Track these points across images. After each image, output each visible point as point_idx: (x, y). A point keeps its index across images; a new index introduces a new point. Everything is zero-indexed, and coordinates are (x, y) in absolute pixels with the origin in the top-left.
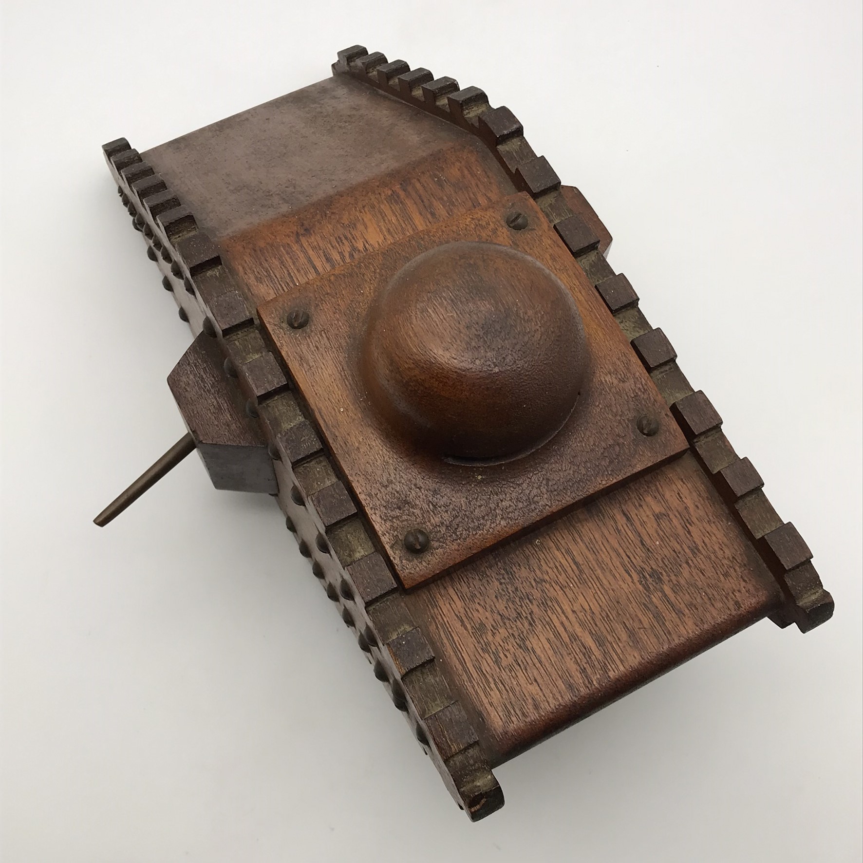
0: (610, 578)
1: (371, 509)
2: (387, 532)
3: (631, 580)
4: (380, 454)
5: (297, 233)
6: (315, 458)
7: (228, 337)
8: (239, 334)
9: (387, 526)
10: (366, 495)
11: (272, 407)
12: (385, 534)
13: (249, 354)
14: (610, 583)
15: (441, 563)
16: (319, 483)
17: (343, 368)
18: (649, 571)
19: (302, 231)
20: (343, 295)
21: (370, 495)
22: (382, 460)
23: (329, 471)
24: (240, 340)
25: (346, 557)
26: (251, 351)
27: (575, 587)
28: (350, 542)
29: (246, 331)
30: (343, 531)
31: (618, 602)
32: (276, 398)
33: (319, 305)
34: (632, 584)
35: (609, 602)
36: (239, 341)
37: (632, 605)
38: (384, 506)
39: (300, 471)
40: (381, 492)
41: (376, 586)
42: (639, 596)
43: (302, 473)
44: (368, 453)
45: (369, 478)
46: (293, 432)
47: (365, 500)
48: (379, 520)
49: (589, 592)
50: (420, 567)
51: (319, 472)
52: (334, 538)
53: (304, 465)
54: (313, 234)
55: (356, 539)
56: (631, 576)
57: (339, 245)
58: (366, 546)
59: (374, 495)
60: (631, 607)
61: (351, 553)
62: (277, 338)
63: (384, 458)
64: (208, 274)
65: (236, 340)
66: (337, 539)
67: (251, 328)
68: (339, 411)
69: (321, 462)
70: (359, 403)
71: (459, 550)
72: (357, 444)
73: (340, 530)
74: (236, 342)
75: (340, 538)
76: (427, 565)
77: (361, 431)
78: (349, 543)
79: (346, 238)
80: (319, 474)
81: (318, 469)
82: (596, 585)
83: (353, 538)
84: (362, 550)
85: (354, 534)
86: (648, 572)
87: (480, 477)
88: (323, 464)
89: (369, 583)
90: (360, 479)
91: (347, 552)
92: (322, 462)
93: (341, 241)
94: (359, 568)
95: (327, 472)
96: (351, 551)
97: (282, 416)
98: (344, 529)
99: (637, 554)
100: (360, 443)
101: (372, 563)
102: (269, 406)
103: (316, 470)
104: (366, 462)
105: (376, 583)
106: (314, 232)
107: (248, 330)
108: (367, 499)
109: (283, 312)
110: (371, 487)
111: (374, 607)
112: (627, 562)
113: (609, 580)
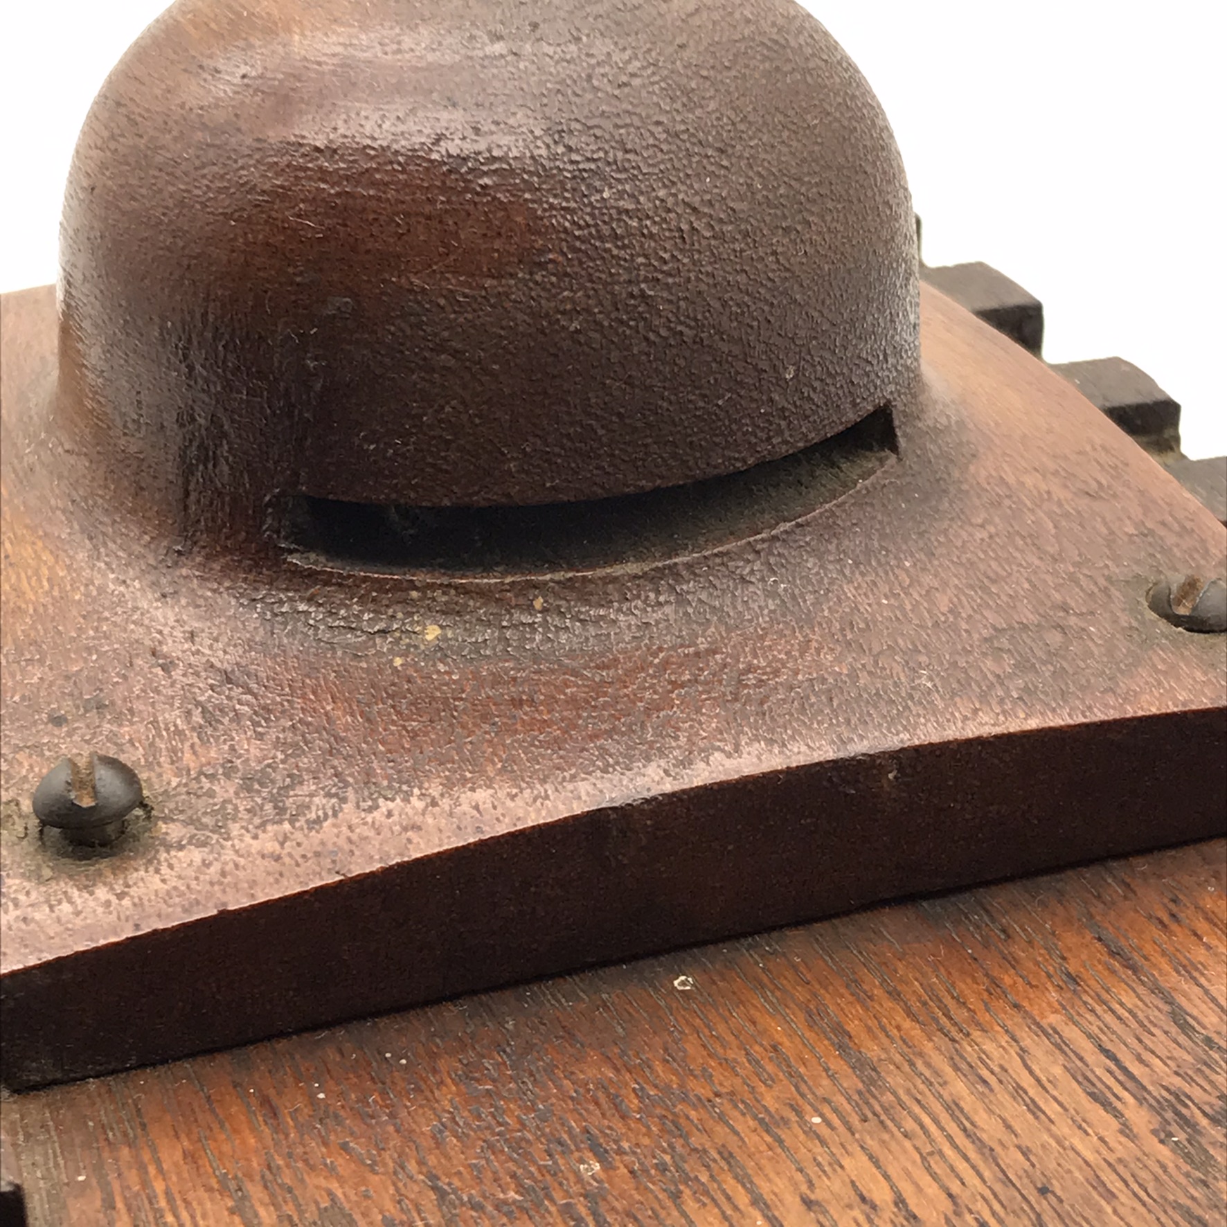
0: (1015, 1111)
3: (1115, 1124)
14: (1008, 1127)
15: (181, 895)
18: (1212, 1106)
27: (833, 1128)
31: (1043, 1191)
34: (1123, 1139)
35: (998, 1188)
37: (1115, 1203)
42: (1157, 1179)
49: (905, 1151)
50: (79, 901)
56: (1117, 1114)
60: (1109, 1210)
71: (278, 858)
76: (114, 899)
82: (942, 1129)
86: (1207, 1109)
87: (432, 633)
99: (1153, 1052)
112: (1099, 1071)
113: (1006, 1115)
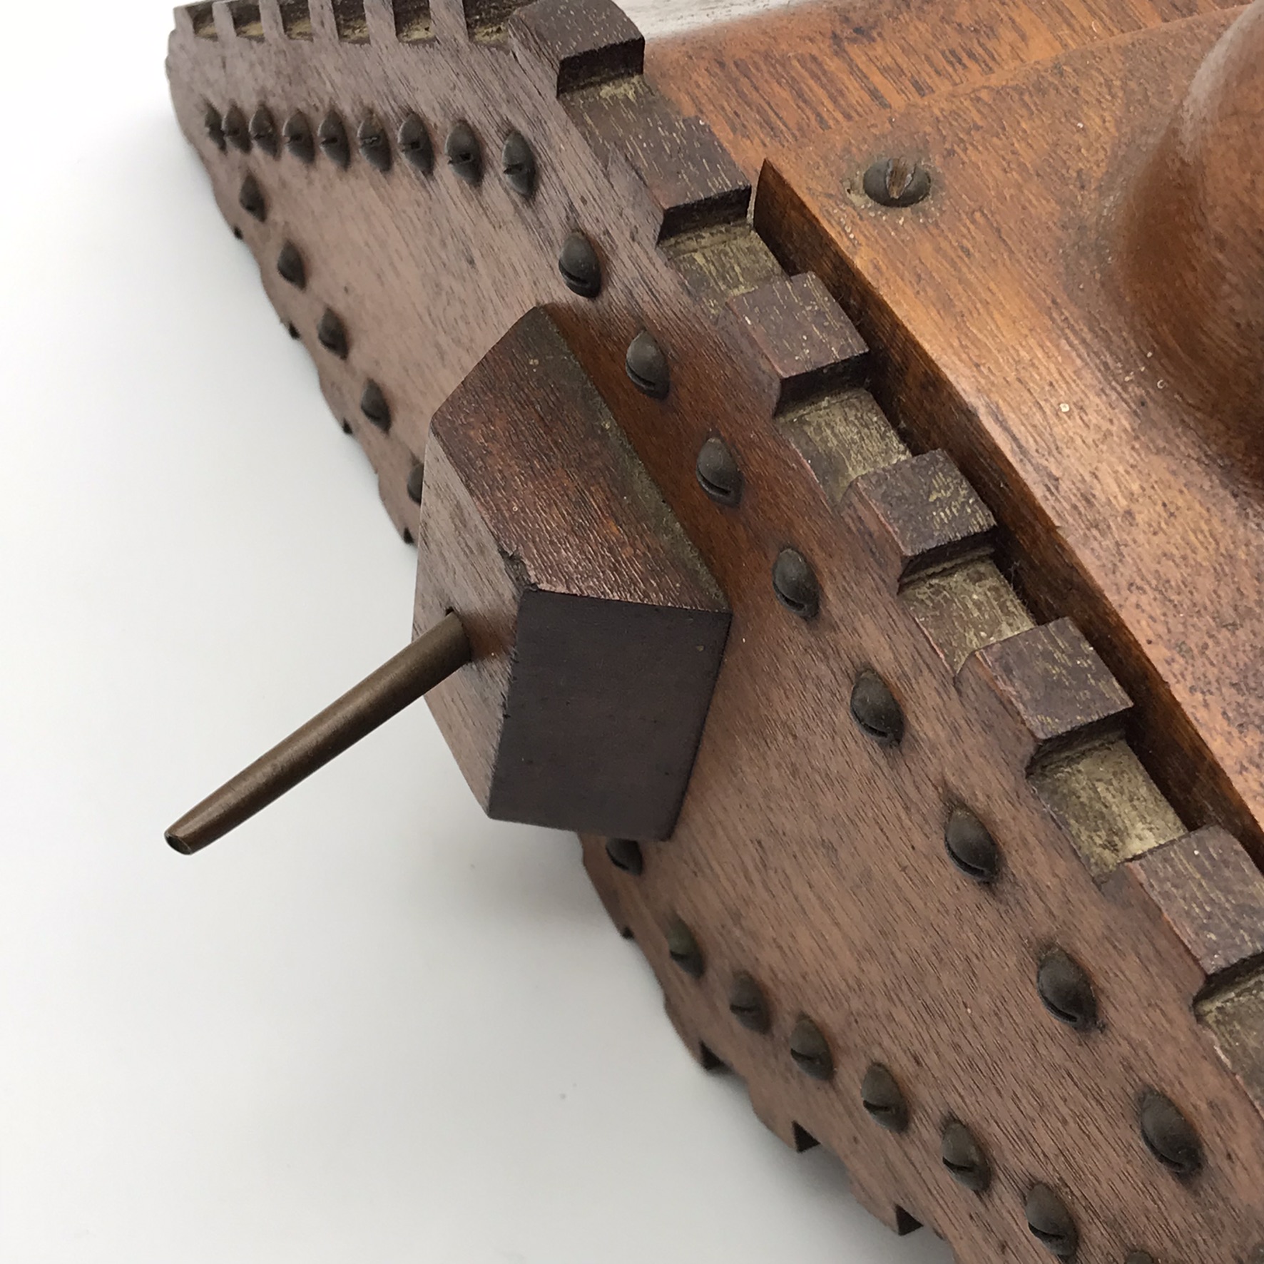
1: (1192, 690)
2: (1251, 762)
4: (1202, 532)
5: (835, 36)
6: (966, 564)
7: (673, 241)
8: (704, 238)
9: (1250, 743)
10: (1169, 649)
11: (815, 424)
12: (1246, 769)
13: (737, 287)
16: (983, 634)
17: (1054, 302)
19: (848, 32)
20: (1025, 131)
21: (1181, 648)
22: (1212, 552)
23: (1009, 604)
24: (709, 253)
25: (1099, 850)
26: (741, 279)
28: (1106, 807)
29: (721, 232)
30: (1079, 771)
32: (824, 404)
33: (954, 152)
36: (704, 255)
38: (1233, 685)
39: (920, 597)
40: (1218, 643)
41: (1236, 926)
43: (928, 602)
44: (1163, 525)
45: (1174, 597)
46: (903, 476)
47: (1169, 663)
48: (1221, 723)
51: (978, 605)
52: (1055, 792)
53: (934, 581)
54: (879, 39)
55: (1125, 798)
57: (955, 70)
58: (1160, 823)
59: (1196, 651)
61: (1116, 839)
62: (839, 229)
63: (1217, 544)
64: (603, 93)
65: (695, 251)
66: (1064, 795)
67: (735, 226)
68: (1057, 413)
69: (980, 577)
70: (1119, 388)
72: (1124, 503)
73: (1068, 769)
74: (698, 258)
75: (1073, 793)
77: (1132, 466)
78: (1104, 810)
79: (971, 55)
80: (979, 610)
81: (975, 597)
83: (1114, 797)
84: (1148, 834)
85: (1115, 782)
88: (990, 582)
89: (1209, 916)
90: (1144, 600)
91: (1103, 833)
92: (986, 578)
93: (960, 61)
94: (1170, 869)
95: (1002, 606)
96: (1112, 832)
97: (849, 451)
98: (1080, 767)
100: (1131, 497)
101: (1210, 857)
102: (809, 424)
103: (971, 597)
104: (1159, 552)
105: (1231, 915)
106: (880, 34)
107: (726, 230)
108: (1173, 660)
109: (849, 167)
110: (1184, 624)
111: (1219, 1004)
